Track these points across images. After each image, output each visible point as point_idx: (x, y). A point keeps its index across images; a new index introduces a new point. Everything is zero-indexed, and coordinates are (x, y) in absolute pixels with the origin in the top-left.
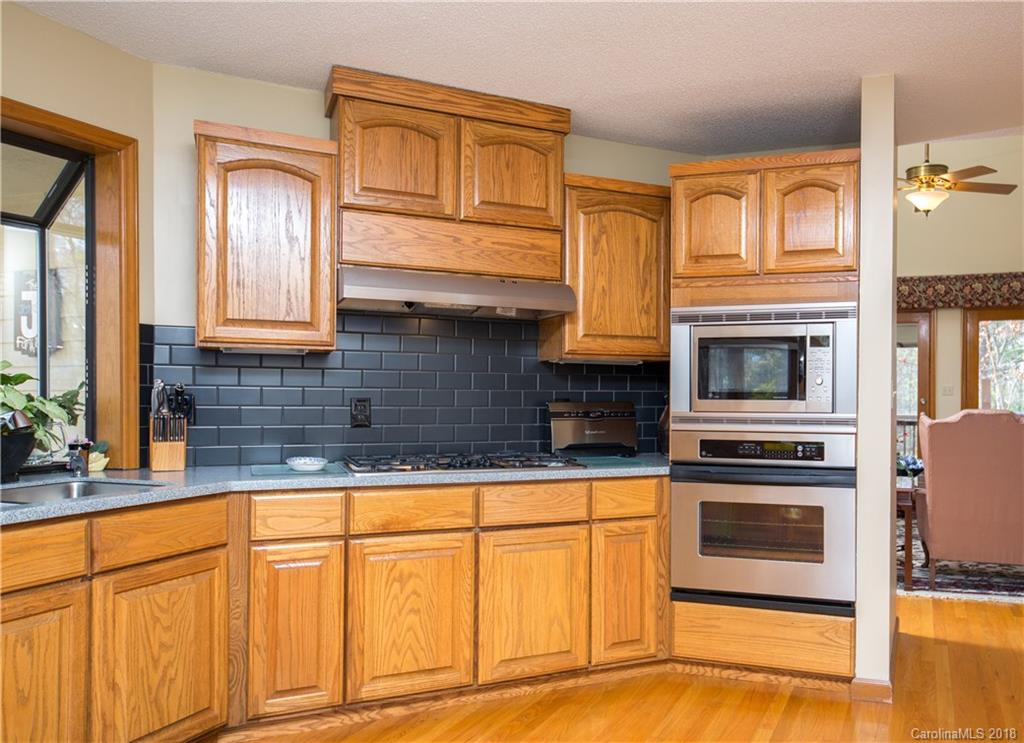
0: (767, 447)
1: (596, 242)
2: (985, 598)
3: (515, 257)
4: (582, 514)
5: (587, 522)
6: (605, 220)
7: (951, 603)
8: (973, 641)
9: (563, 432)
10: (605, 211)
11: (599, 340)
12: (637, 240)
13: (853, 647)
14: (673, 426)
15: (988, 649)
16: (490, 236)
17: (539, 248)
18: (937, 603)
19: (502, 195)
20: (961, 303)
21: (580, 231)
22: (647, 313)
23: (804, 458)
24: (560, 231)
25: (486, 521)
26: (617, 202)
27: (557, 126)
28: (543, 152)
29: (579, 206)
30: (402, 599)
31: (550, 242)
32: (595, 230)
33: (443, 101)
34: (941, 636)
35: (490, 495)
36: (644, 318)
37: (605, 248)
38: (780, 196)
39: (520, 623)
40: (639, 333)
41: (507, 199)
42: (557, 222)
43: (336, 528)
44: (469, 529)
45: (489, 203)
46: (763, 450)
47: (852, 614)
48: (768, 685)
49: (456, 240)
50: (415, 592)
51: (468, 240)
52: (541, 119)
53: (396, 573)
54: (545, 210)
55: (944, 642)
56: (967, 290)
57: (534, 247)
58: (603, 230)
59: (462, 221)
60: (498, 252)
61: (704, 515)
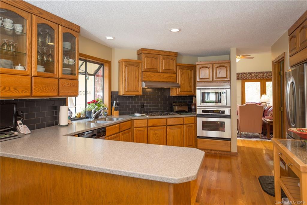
0: (214, 111)
1: (182, 75)
2: (251, 139)
3: (169, 78)
4: (183, 123)
5: (183, 124)
6: (183, 71)
7: (244, 140)
8: (250, 147)
9: (176, 108)
10: (183, 70)
11: (183, 92)
12: (189, 74)
13: (231, 146)
14: (197, 108)
15: (253, 148)
16: (165, 75)
17: (173, 77)
18: (241, 140)
19: (167, 68)
20: (241, 78)
21: (179, 73)
22: (190, 87)
23: (221, 113)
24: (176, 73)
25: (168, 124)
26: (185, 68)
27: (175, 55)
28: (173, 60)
29: (179, 69)
30: (156, 137)
31: (174, 75)
32: (182, 73)
33: (158, 53)
34: (244, 146)
35: (168, 120)
36: (190, 88)
37: (183, 76)
38: (216, 68)
39: (173, 142)
40: (189, 91)
41: (168, 69)
42: (176, 72)
43: (146, 125)
44: (165, 126)
45: (165, 69)
46: (214, 112)
47: (230, 140)
48: (215, 153)
49: (160, 76)
50: (158, 136)
51: (162, 76)
52: (173, 54)
53: (155, 133)
54: (174, 70)
55: (245, 147)
56: (242, 76)
57: (172, 76)
58: (183, 73)
59: (161, 73)
60: (166, 78)
61: (203, 123)
